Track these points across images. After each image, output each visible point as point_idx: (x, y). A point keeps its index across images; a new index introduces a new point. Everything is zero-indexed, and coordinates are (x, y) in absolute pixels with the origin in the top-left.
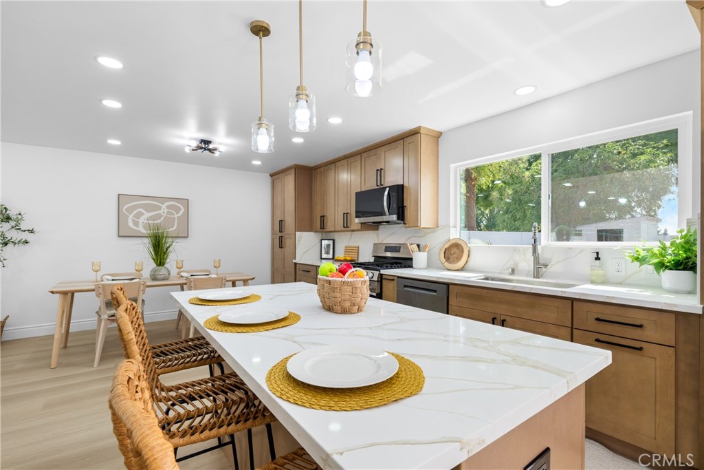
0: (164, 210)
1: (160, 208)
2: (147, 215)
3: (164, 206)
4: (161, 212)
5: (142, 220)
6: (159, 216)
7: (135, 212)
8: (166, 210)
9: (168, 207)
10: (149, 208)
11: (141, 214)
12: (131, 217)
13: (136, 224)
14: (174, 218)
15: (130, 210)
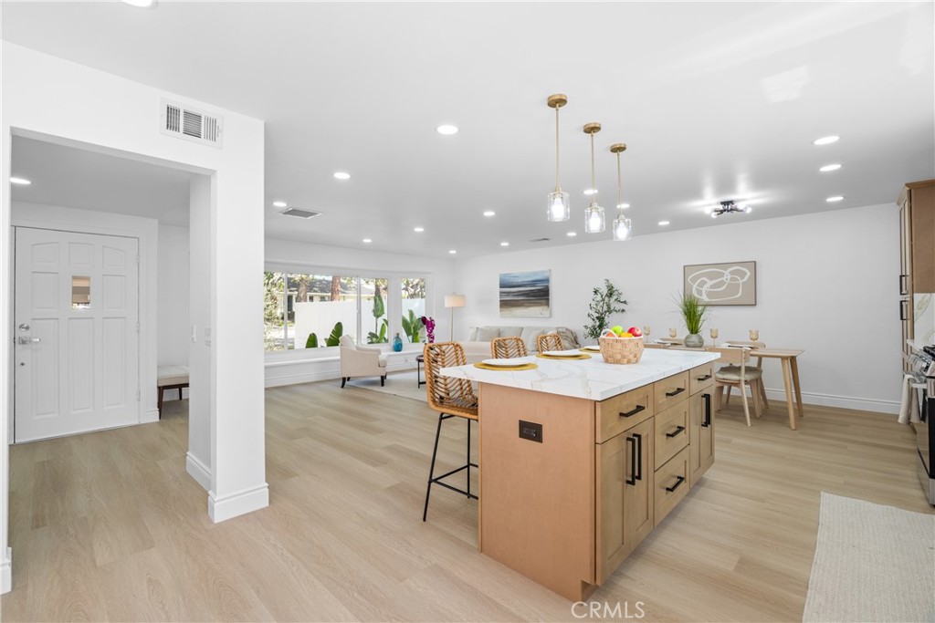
0: (727, 277)
1: (723, 275)
2: (710, 283)
3: (727, 272)
4: (724, 279)
5: (704, 289)
6: (722, 283)
7: (699, 281)
8: (729, 277)
9: (731, 273)
10: (711, 276)
11: (705, 282)
12: (695, 286)
13: (700, 292)
14: (739, 284)
15: (694, 280)
